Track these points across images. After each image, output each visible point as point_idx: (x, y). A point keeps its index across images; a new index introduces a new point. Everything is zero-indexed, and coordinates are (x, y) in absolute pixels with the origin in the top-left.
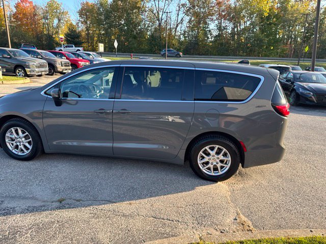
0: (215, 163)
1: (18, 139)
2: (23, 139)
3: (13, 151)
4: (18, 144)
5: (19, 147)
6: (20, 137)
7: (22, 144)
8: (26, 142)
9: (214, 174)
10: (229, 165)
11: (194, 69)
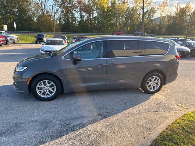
0: (153, 85)
1: (45, 88)
2: (49, 88)
3: (41, 96)
4: (45, 91)
5: (46, 92)
6: (47, 87)
7: (48, 90)
8: (51, 89)
9: (153, 90)
10: (160, 84)
11: (142, 40)
